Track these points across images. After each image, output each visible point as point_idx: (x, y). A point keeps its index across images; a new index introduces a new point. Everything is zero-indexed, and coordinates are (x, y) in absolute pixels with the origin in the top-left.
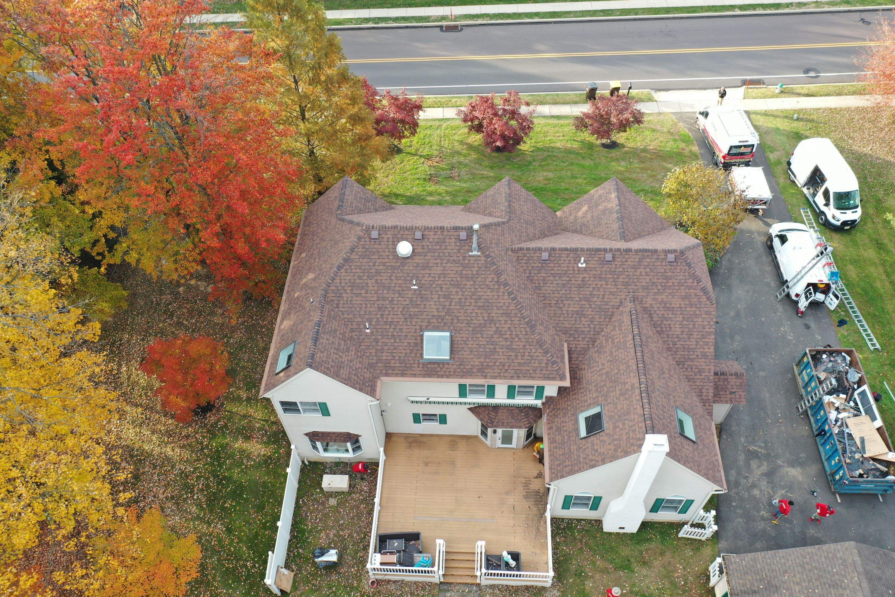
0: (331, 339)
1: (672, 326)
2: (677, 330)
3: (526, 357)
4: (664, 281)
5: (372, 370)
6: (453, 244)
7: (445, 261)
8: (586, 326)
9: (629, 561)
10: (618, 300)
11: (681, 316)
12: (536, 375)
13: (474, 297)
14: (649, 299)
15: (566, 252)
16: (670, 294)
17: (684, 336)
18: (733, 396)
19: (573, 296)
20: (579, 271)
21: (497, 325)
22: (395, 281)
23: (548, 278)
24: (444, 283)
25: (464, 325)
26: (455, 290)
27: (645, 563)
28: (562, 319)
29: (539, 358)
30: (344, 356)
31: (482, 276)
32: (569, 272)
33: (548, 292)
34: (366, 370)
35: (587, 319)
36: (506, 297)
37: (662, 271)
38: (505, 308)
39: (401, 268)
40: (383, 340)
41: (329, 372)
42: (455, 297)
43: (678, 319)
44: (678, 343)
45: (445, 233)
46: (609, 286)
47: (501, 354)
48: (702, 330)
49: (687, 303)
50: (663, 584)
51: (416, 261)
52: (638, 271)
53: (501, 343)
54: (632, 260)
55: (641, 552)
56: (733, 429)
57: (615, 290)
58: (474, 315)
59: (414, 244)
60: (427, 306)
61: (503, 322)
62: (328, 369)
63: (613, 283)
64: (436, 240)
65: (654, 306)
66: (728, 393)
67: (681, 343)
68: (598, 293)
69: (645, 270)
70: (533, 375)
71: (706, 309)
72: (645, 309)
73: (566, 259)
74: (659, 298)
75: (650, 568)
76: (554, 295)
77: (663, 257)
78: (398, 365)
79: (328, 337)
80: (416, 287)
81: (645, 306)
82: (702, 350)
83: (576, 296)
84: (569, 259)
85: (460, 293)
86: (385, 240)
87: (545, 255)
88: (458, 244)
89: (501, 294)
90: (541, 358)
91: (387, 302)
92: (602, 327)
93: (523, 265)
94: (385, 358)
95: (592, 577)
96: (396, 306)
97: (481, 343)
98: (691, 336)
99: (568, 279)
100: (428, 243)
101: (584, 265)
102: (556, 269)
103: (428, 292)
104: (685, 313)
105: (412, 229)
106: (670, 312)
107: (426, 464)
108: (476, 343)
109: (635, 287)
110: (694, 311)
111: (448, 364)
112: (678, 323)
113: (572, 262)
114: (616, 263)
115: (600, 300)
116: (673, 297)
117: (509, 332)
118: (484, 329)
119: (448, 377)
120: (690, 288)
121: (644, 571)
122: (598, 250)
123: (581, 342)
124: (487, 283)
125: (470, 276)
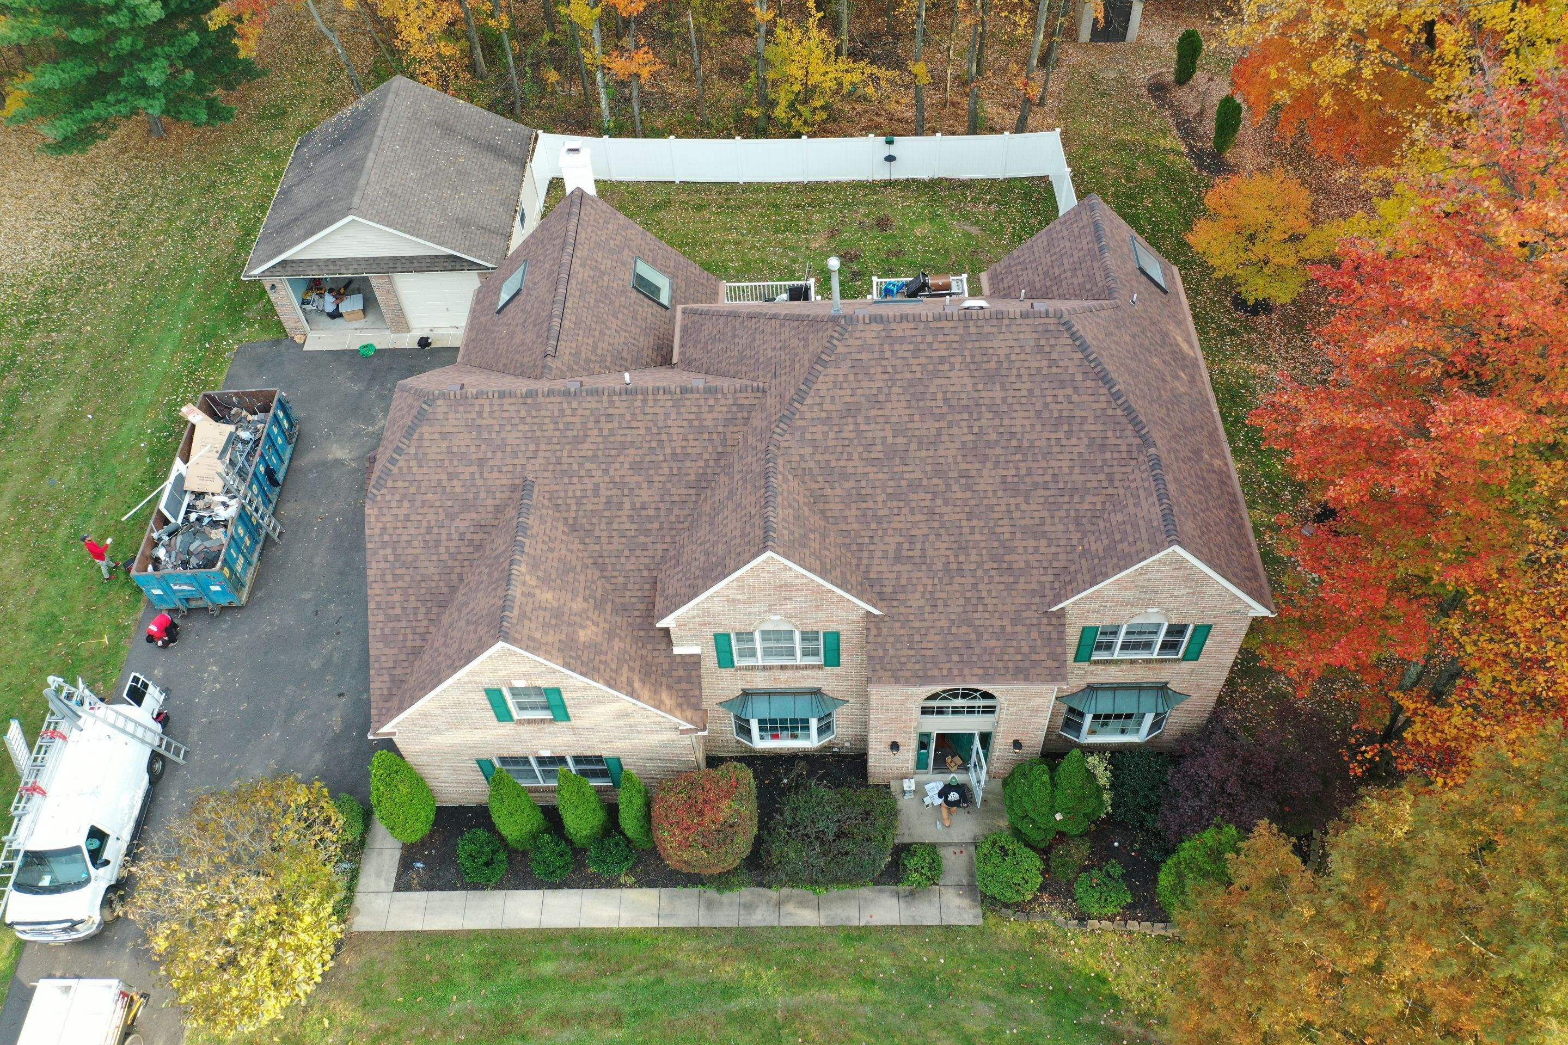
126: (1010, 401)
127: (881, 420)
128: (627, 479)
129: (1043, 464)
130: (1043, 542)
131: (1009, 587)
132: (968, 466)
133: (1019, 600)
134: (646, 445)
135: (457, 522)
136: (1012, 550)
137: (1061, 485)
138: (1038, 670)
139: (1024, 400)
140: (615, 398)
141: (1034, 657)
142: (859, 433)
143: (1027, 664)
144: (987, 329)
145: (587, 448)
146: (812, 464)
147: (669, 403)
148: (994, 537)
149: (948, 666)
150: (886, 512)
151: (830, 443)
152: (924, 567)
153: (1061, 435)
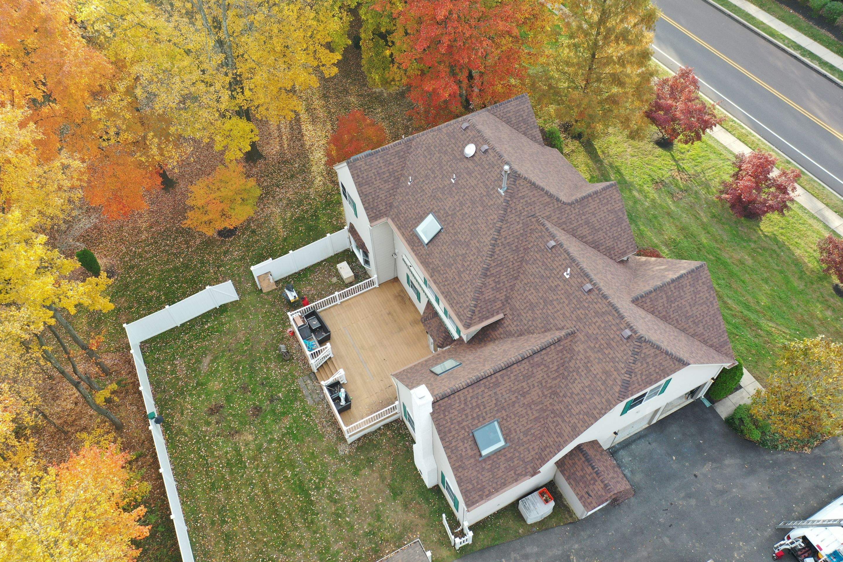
0: (382, 165)
1: (576, 382)
2: (577, 388)
3: (461, 289)
4: (605, 345)
5: (388, 208)
6: (496, 173)
7: (482, 180)
8: (527, 319)
9: (401, 493)
10: (563, 324)
11: (589, 383)
12: (455, 308)
13: (474, 220)
14: (582, 346)
15: (566, 255)
16: (599, 359)
17: (576, 398)
18: (586, 496)
19: (540, 290)
20: (561, 277)
21: (468, 252)
22: (448, 167)
23: (538, 262)
24: (468, 193)
25: (452, 232)
26: (469, 204)
27: (406, 506)
28: (519, 297)
29: (467, 298)
30: (378, 182)
31: (491, 211)
32: (554, 271)
33: (530, 271)
34: (384, 204)
35: (532, 315)
36: (489, 239)
37: (612, 336)
38: (482, 245)
39: (458, 161)
40: (410, 197)
41: (356, 178)
42: (465, 209)
43: (585, 382)
44: (567, 398)
45: (499, 162)
46: (567, 308)
47: (452, 271)
48: (592, 408)
49: (604, 378)
50: (397, 528)
51: (469, 165)
52: (597, 319)
53: (458, 265)
54: (601, 307)
55: (412, 499)
56: (582, 533)
57: (568, 315)
58: (463, 231)
59: (478, 152)
60: (447, 200)
61: (472, 253)
62: (358, 176)
63: (572, 309)
64: (490, 162)
65: (581, 355)
66: (586, 490)
67: (570, 400)
68: (556, 305)
69: (600, 323)
70: (454, 305)
71: (610, 398)
72: (571, 350)
73: (562, 260)
74: (590, 353)
75: (405, 512)
76: (530, 277)
77: (622, 327)
78: (402, 220)
79: (381, 162)
80: (453, 181)
81: (574, 347)
82: (576, 421)
83: (542, 292)
84: (564, 262)
85: (470, 209)
86: (467, 135)
87: (552, 243)
88: (499, 176)
89: (488, 233)
90: (468, 299)
91: (433, 176)
92: (536, 331)
93: (534, 237)
94: (401, 208)
95: (373, 471)
96: (434, 183)
97: (450, 253)
98: (581, 404)
99: (549, 275)
100: (484, 159)
101: (568, 277)
102: (549, 260)
103: (456, 191)
104: (595, 384)
105: (486, 141)
106: (585, 371)
107: (389, 314)
108: (447, 250)
109: (582, 328)
110: (601, 390)
111: (424, 247)
112: (583, 385)
113: (563, 266)
114: (588, 297)
115: (553, 311)
116: (598, 363)
117: (468, 263)
118: (459, 246)
119: (416, 254)
120: (617, 370)
121: (399, 509)
122: (587, 275)
123: (513, 326)
124: (489, 218)
125: (485, 204)
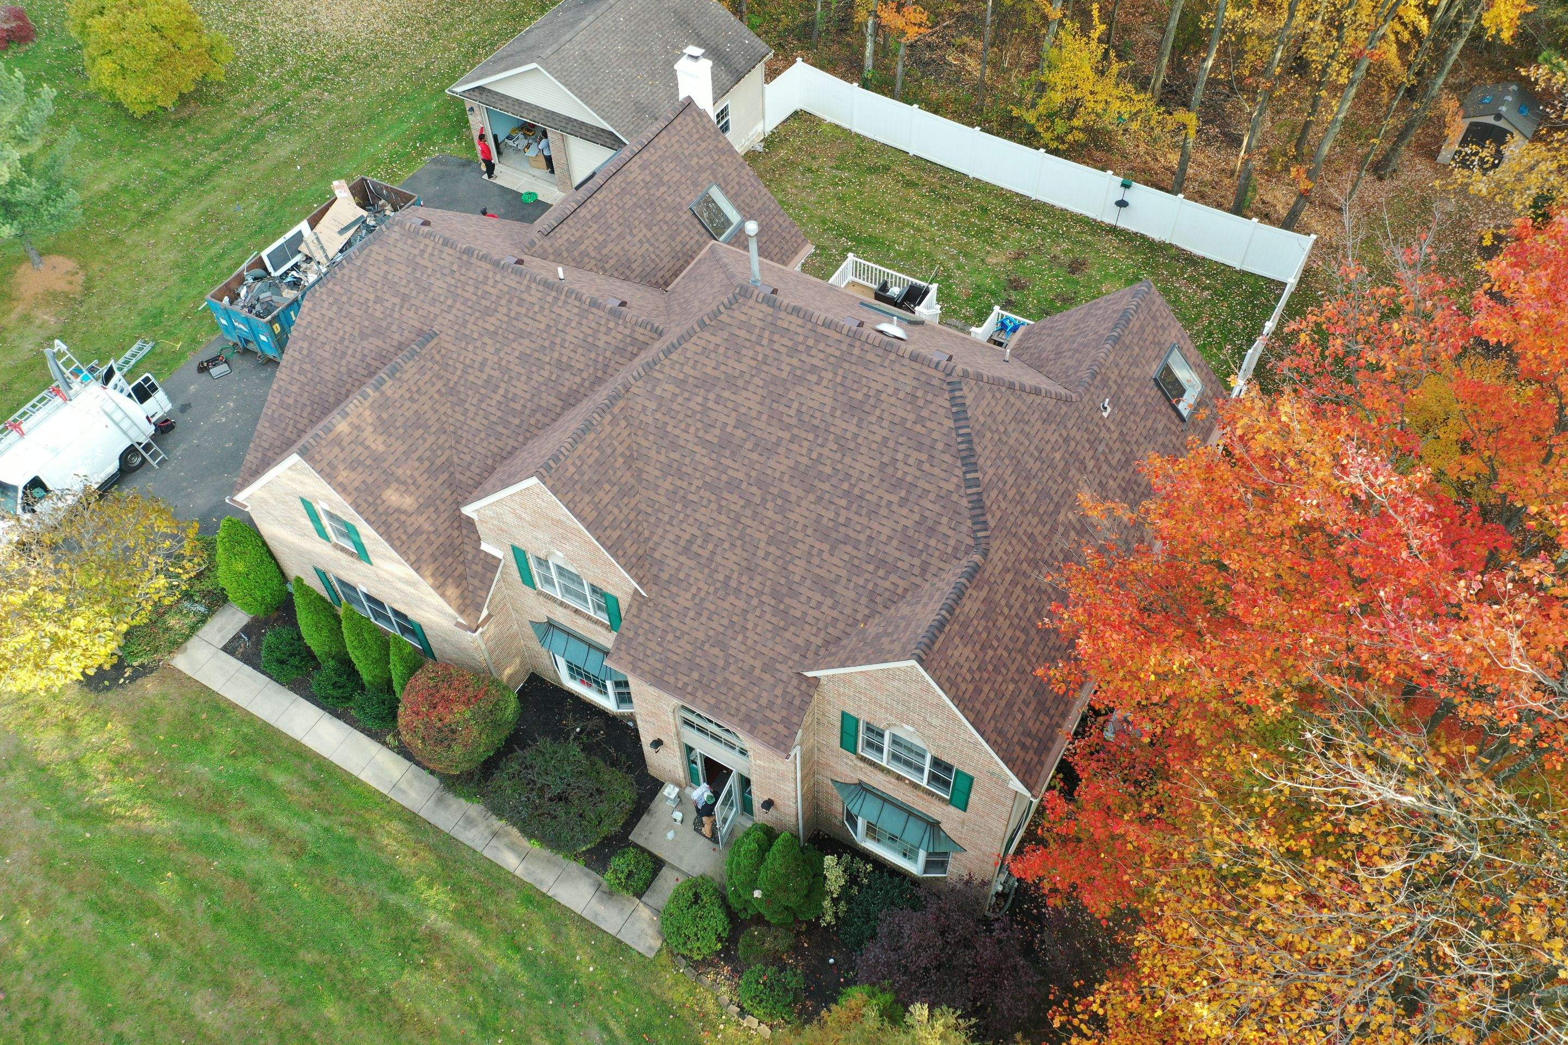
126: (860, 440)
127: (730, 405)
128: (512, 366)
129: (864, 520)
130: (829, 602)
131: (777, 631)
132: (792, 490)
133: (779, 648)
134: (540, 341)
135: (365, 343)
136: (795, 594)
137: (872, 552)
138: (767, 729)
139: (874, 446)
140: (533, 285)
141: (768, 713)
142: (705, 409)
143: (759, 717)
144: (870, 356)
145: (491, 323)
146: (650, 421)
147: (576, 310)
148: (784, 573)
149: (686, 679)
150: (695, 498)
151: (675, 406)
152: (706, 571)
153: (894, 499)
